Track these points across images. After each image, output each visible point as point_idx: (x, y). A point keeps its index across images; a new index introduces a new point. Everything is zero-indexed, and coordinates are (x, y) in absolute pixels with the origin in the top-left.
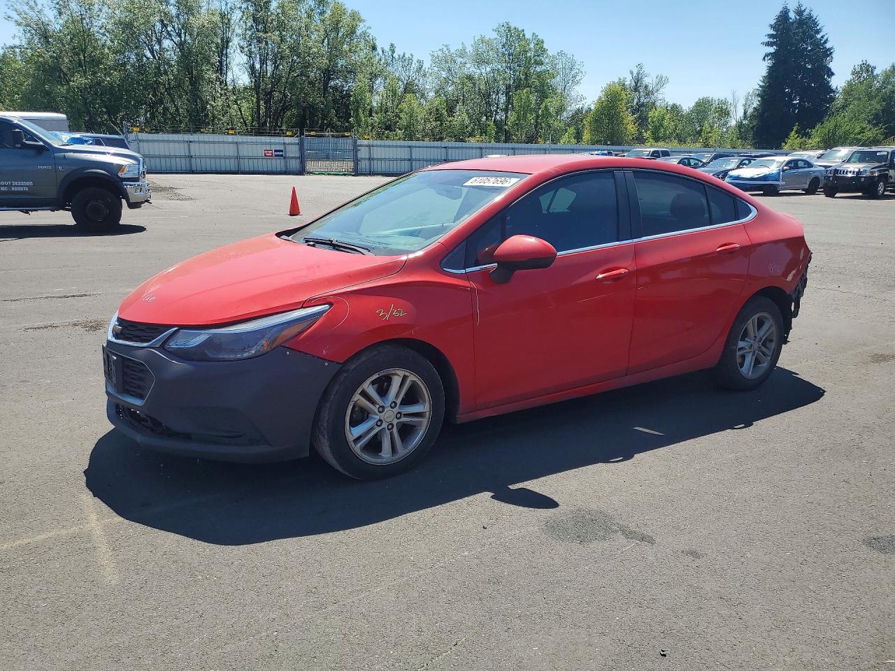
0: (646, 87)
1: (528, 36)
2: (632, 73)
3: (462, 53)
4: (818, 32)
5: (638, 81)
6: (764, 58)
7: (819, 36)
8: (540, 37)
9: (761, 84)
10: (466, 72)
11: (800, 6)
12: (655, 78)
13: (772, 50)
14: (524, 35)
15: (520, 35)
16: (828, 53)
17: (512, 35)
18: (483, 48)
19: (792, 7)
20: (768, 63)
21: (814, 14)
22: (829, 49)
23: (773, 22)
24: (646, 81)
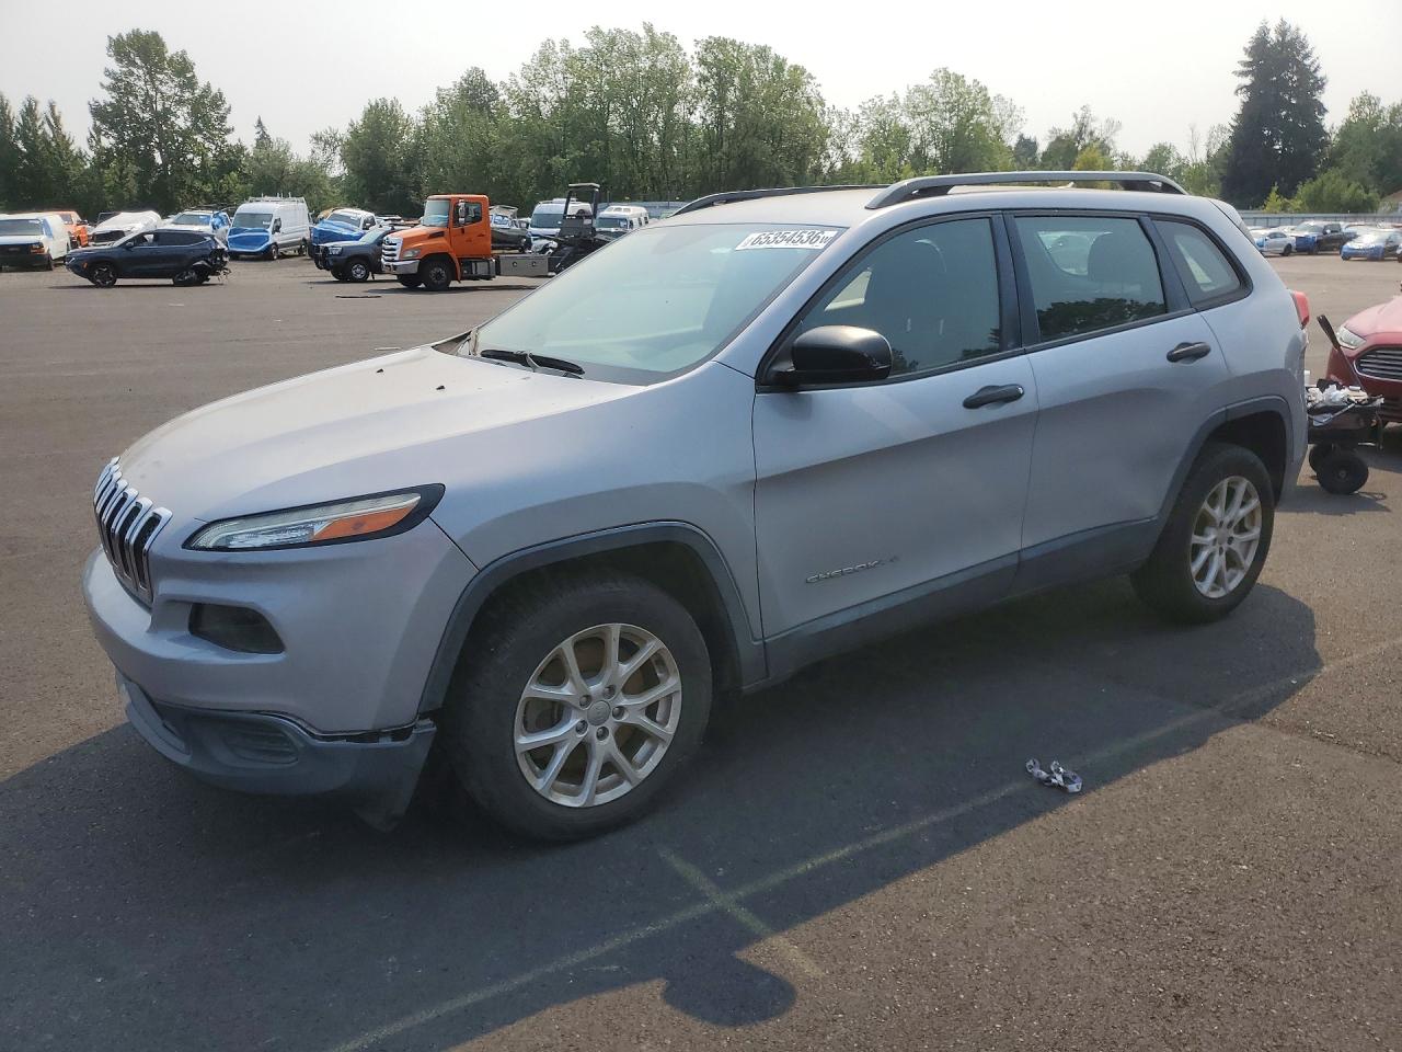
0: (1091, 133)
1: (969, 82)
2: (1075, 116)
3: (894, 104)
4: (1307, 56)
5: (1082, 126)
6: (1237, 92)
7: (1307, 62)
8: (982, 84)
9: (1235, 124)
10: (901, 124)
11: (1284, 23)
12: (1104, 124)
13: (1247, 81)
14: (964, 81)
15: (958, 79)
16: (1319, 85)
17: (949, 80)
18: (918, 98)
19: (1273, 26)
20: (1243, 97)
21: (1302, 34)
22: (1322, 79)
23: (1248, 46)
24: (1092, 126)
